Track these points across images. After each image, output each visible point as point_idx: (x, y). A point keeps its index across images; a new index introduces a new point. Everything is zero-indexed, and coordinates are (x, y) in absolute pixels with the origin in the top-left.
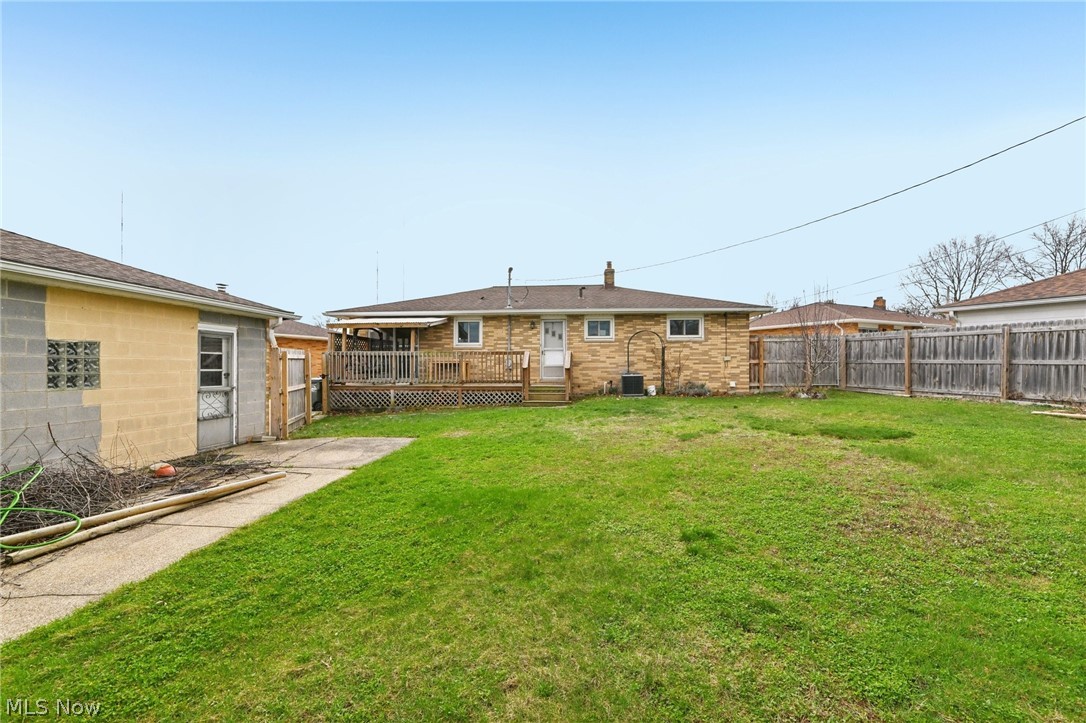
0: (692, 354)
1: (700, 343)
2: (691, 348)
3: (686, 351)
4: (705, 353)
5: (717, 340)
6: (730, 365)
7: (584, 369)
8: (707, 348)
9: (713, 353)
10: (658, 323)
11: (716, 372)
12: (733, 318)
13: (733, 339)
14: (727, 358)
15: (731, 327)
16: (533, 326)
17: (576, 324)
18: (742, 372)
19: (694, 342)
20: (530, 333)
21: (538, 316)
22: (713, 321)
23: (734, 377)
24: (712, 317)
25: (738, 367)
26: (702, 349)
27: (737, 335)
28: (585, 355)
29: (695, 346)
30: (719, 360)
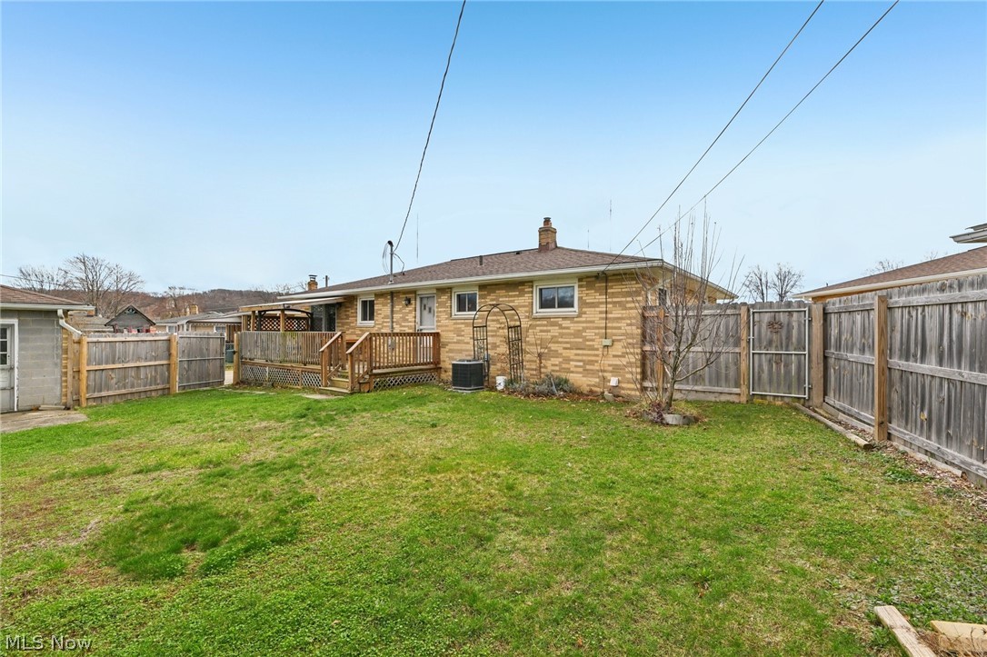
0: (562, 335)
1: (571, 318)
2: (561, 327)
3: (555, 331)
4: (578, 334)
5: (594, 315)
6: (612, 352)
7: (451, 351)
8: (580, 326)
9: (589, 334)
10: (522, 294)
11: (592, 363)
12: (617, 280)
13: (616, 313)
14: (608, 342)
15: (613, 295)
16: (409, 301)
17: (444, 298)
18: (630, 364)
19: (565, 318)
20: (408, 309)
21: (414, 292)
22: (590, 286)
23: (616, 370)
24: (590, 280)
25: (623, 356)
26: (574, 327)
27: (623, 306)
28: (451, 335)
29: (566, 323)
30: (596, 344)
